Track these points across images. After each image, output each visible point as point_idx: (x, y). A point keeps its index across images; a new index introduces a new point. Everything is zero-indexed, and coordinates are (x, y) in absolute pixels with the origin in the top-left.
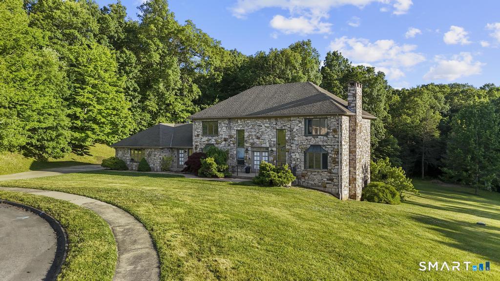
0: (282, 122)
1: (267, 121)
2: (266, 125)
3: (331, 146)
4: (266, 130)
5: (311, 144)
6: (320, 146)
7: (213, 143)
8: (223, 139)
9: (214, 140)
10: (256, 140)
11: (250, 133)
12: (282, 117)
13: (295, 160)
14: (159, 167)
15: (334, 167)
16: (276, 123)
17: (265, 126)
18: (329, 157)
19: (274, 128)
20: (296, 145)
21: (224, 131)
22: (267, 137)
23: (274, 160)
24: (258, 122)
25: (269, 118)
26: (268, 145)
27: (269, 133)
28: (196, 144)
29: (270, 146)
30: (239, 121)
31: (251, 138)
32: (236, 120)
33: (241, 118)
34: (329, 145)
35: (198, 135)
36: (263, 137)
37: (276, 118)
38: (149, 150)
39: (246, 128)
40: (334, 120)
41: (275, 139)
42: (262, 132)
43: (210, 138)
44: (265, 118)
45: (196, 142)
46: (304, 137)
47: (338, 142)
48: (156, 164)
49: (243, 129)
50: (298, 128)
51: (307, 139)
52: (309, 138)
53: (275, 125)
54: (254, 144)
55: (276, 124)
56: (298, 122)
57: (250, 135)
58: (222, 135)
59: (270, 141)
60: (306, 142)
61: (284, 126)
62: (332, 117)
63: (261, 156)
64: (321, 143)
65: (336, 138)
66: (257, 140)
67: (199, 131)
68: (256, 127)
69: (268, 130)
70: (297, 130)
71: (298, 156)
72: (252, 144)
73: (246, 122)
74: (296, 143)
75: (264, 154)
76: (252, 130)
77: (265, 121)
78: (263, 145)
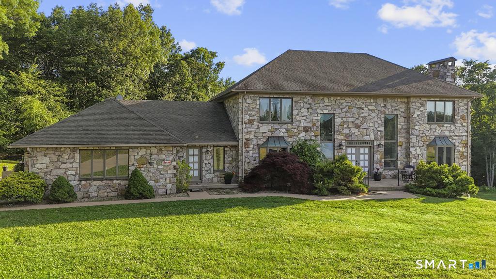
0: (392, 104)
1: (372, 101)
2: (370, 107)
3: (459, 136)
4: (369, 115)
5: (436, 134)
6: (447, 136)
7: (282, 134)
8: (301, 129)
9: (284, 130)
10: (354, 130)
11: (345, 119)
12: (393, 97)
13: (415, 158)
14: (169, 186)
15: (462, 163)
16: (385, 105)
17: (369, 110)
18: (456, 151)
19: (381, 112)
20: (417, 136)
21: (304, 114)
22: (371, 124)
23: (381, 159)
24: (358, 103)
25: (375, 97)
26: (372, 137)
27: (375, 120)
28: (247, 137)
29: (376, 139)
30: (326, 100)
31: (345, 126)
32: (321, 98)
33: (329, 96)
34: (456, 136)
35: (251, 122)
36: (365, 126)
37: (385, 97)
38: (143, 152)
39: (338, 111)
40: (462, 104)
41: (382, 129)
42: (364, 118)
43: (276, 126)
44: (369, 97)
45: (247, 133)
46: (427, 126)
47: (467, 132)
48: (162, 180)
49: (332, 112)
50: (420, 113)
51: (431, 129)
52: (433, 126)
53: (383, 109)
54: (350, 136)
55: (385, 107)
56: (419, 105)
57: (344, 122)
58: (300, 121)
59: (375, 131)
60: (429, 132)
61: (396, 109)
62: (460, 101)
63: (358, 154)
64: (447, 134)
65: (464, 126)
66: (356, 130)
67: (253, 113)
68: (355, 110)
69: (373, 115)
70: (418, 115)
71: (419, 152)
72: (347, 136)
73: (337, 102)
74: (417, 133)
75: (362, 151)
76: (349, 115)
77: (368, 101)
78: (366, 138)
